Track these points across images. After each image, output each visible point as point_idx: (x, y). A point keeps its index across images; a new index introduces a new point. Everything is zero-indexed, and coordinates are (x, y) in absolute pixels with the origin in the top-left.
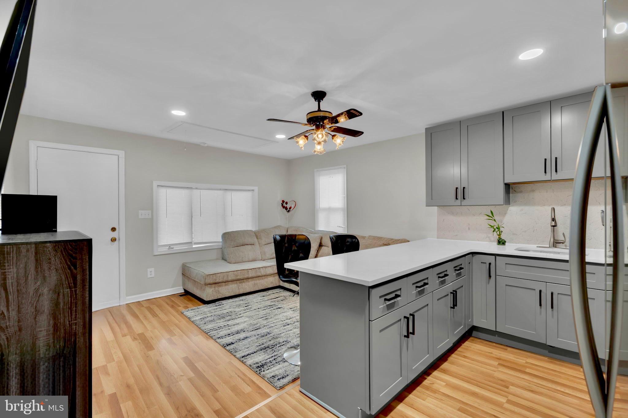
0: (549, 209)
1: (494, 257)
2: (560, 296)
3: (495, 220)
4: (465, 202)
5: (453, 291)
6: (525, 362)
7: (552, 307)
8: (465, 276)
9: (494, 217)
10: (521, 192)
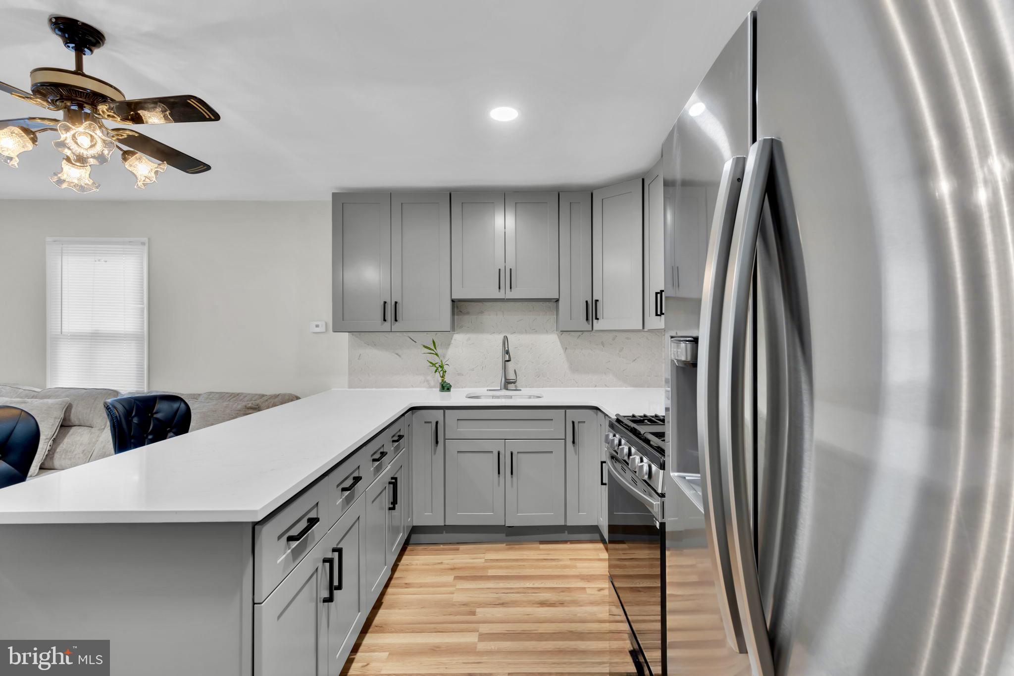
0: (501, 337)
1: (442, 411)
2: (520, 455)
3: (437, 354)
4: (397, 326)
5: (392, 478)
6: (483, 560)
7: (512, 474)
8: (404, 449)
9: (436, 349)
10: (468, 313)
